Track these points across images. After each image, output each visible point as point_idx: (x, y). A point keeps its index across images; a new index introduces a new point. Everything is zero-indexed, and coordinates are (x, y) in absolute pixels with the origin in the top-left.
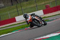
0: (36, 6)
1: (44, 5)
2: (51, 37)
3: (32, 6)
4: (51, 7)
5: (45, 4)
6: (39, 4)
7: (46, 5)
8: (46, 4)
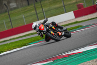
0: (64, 6)
1: (76, 4)
2: (86, 51)
3: (58, 5)
4: (85, 6)
5: (76, 2)
6: (68, 3)
7: (79, 4)
8: (79, 2)
